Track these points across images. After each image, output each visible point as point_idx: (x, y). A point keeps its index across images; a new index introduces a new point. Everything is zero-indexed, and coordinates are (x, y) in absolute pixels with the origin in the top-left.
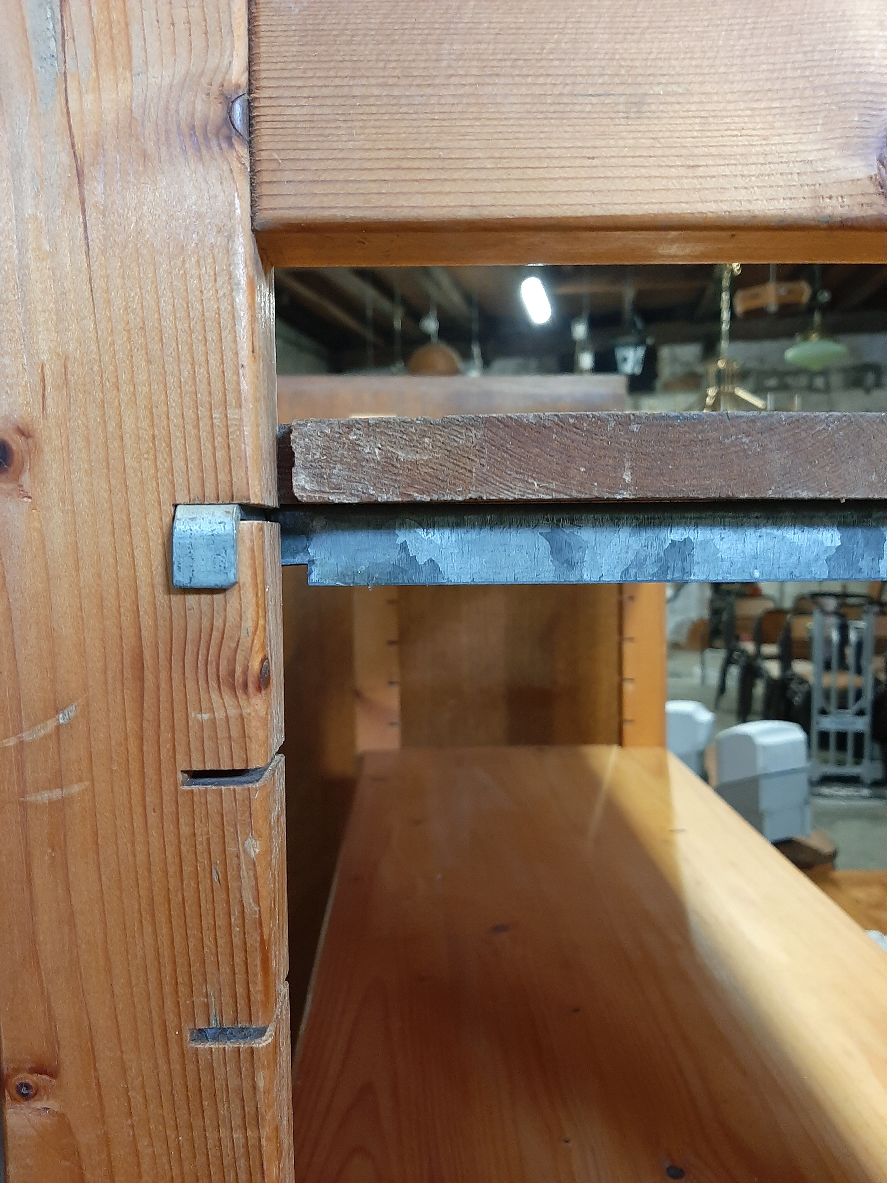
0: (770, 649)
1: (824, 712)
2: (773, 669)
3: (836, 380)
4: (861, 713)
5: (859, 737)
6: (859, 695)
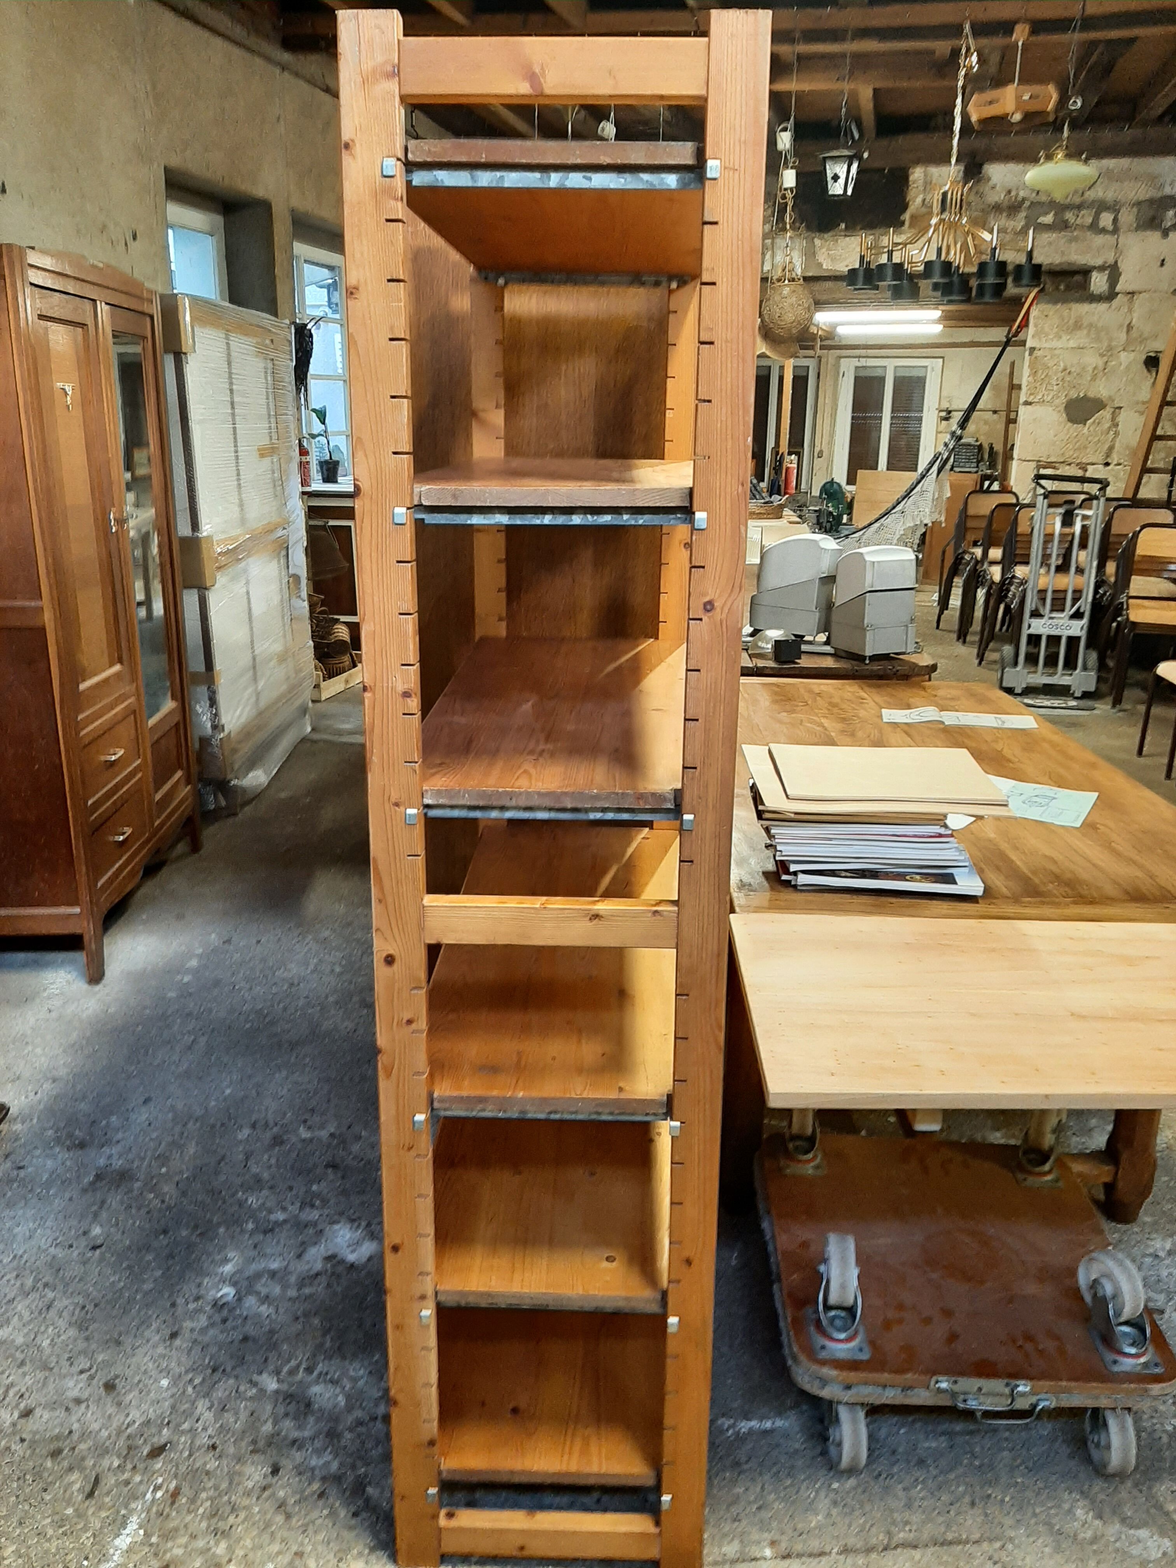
0: (996, 553)
1: (1036, 614)
2: (996, 573)
3: (1127, 217)
4: (1078, 615)
5: (1073, 641)
6: (1078, 594)
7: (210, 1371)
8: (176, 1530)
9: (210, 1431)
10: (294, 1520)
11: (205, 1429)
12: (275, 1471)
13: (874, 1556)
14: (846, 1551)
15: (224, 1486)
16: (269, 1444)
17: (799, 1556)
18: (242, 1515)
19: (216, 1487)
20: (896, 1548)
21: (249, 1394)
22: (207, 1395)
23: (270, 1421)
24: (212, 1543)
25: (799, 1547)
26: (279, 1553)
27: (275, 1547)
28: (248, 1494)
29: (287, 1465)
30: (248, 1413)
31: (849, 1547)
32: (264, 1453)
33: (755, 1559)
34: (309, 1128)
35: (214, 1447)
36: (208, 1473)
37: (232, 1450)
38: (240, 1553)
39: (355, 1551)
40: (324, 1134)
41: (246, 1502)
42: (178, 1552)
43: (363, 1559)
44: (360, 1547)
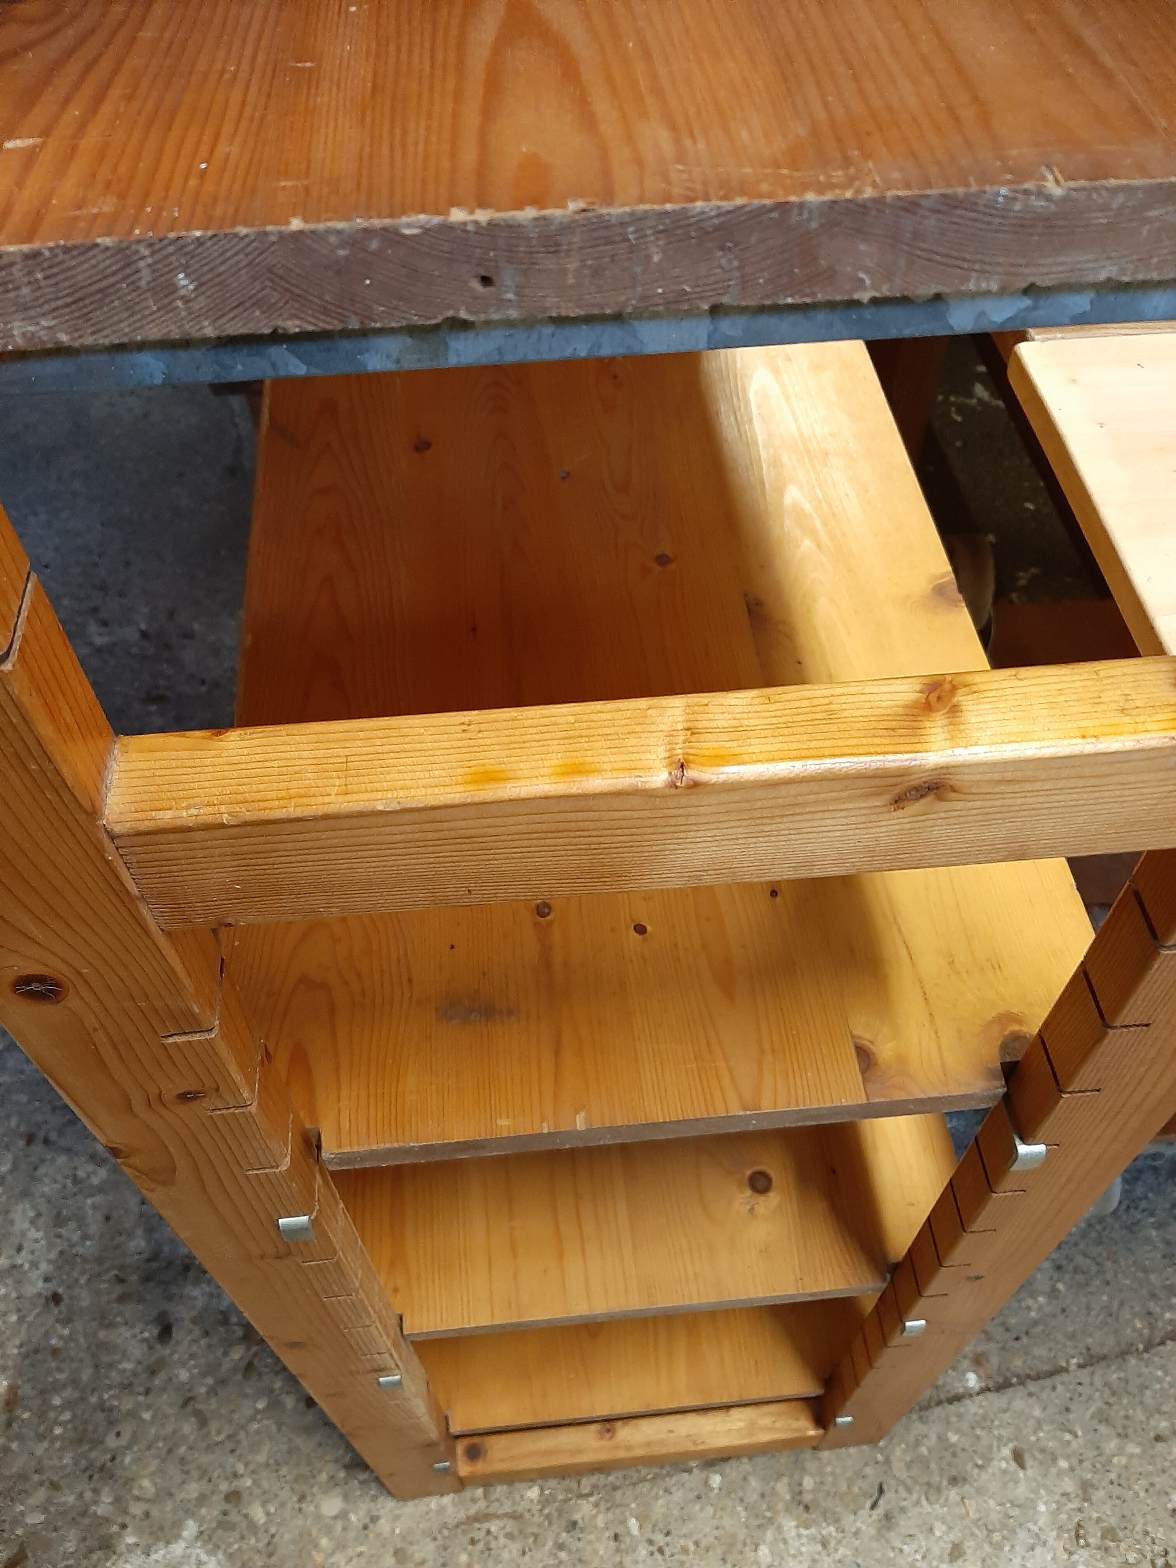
7: (21, 1143)
8: (23, 1477)
9: (44, 1267)
10: (213, 1425)
11: (34, 1265)
12: (166, 1332)
13: (1133, 1361)
14: (1091, 1360)
15: (86, 1375)
16: (147, 1279)
17: (1023, 1380)
18: (127, 1430)
19: (74, 1382)
20: (1162, 1343)
21: (95, 1181)
22: (26, 1194)
23: (139, 1232)
24: (88, 1495)
25: (1018, 1364)
26: (202, 1499)
27: (193, 1489)
28: (127, 1387)
29: (182, 1313)
30: (99, 1217)
31: (1095, 1350)
32: (141, 1300)
33: (957, 1398)
34: (105, 624)
35: (56, 1298)
36: (55, 1352)
37: (85, 1300)
38: (137, 1509)
39: (323, 1477)
40: (130, 634)
41: (127, 1404)
42: (36, 1518)
43: (338, 1490)
44: (331, 1468)
